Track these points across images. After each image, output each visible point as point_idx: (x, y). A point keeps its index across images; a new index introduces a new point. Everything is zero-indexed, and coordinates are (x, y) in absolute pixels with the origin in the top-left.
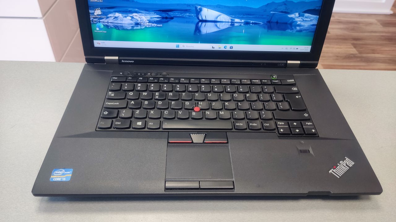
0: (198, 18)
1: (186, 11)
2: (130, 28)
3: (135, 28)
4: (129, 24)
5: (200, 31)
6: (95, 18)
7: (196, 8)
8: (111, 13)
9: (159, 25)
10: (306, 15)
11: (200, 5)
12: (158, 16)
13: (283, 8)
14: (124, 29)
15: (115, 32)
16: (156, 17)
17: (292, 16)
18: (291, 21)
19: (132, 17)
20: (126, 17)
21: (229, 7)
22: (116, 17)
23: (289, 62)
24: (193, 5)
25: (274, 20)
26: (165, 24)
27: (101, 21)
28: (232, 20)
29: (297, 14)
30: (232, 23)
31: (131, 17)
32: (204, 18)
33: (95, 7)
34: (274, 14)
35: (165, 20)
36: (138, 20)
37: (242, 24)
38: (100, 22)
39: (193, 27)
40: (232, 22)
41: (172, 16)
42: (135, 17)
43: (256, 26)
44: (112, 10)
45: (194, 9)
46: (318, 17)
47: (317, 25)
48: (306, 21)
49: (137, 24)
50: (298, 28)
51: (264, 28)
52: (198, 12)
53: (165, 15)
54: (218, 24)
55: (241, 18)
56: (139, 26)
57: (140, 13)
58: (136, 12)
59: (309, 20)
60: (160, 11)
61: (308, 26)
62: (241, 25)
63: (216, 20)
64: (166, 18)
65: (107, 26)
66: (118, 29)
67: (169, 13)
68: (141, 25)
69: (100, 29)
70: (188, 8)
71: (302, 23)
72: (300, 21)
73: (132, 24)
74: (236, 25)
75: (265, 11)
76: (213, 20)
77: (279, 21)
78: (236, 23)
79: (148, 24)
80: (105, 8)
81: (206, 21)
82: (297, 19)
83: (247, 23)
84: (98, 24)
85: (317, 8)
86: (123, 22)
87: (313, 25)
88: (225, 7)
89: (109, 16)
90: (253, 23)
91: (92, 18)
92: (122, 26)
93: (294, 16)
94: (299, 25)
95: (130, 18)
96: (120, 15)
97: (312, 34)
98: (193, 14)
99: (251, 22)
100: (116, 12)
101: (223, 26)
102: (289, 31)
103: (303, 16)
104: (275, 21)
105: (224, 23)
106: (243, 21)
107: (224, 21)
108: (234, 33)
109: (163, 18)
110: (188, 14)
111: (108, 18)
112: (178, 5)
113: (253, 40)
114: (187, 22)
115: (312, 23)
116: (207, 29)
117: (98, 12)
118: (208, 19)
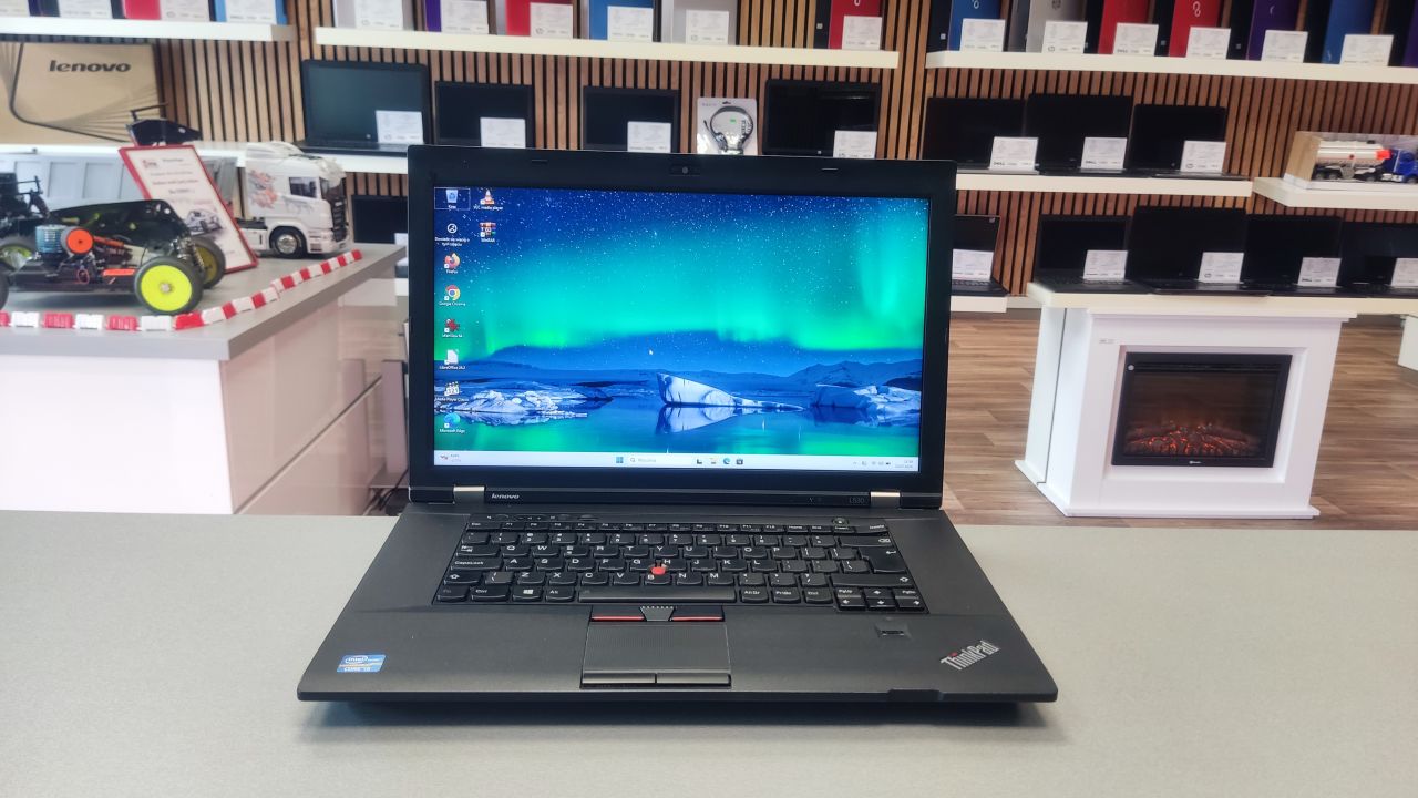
0: (664, 399)
1: (639, 384)
2: (517, 422)
3: (528, 421)
4: (515, 414)
5: (668, 426)
6: (443, 403)
7: (659, 378)
8: (479, 391)
9: (580, 415)
10: (894, 390)
11: (668, 373)
12: (578, 395)
13: (841, 376)
14: (503, 424)
15: (484, 432)
16: (574, 397)
17: (863, 392)
18: (862, 402)
19: (524, 399)
20: (510, 399)
21: (728, 376)
22: (489, 400)
23: (873, 494)
24: (652, 373)
25: (826, 401)
26: (593, 413)
27: (456, 408)
28: (735, 401)
29: (874, 389)
30: (738, 409)
31: (521, 398)
32: (677, 399)
33: (448, 379)
34: (824, 388)
35: (592, 404)
36: (535, 405)
37: (759, 411)
38: (453, 410)
39: (653, 417)
40: (736, 406)
41: (609, 395)
42: (529, 399)
43: (789, 413)
44: (482, 386)
45: (656, 379)
46: (919, 393)
47: (920, 411)
48: (895, 402)
49: (533, 413)
50: (881, 418)
51: (807, 417)
52: (664, 386)
53: (592, 393)
54: (708, 411)
55: (755, 398)
56: (537, 417)
57: (540, 389)
58: (533, 389)
59: (901, 400)
60: (584, 384)
61: (903, 413)
62: (755, 412)
63: (702, 402)
64: (596, 399)
65: (468, 419)
66: (492, 425)
67: (603, 389)
68: (541, 415)
69: (452, 425)
70: (642, 378)
71: (888, 408)
72: (882, 403)
73: (522, 414)
74: (745, 411)
75: (805, 382)
76: (697, 401)
77: (837, 404)
78: (746, 407)
79: (556, 412)
80: (469, 381)
81: (681, 405)
82: (875, 400)
83: (768, 408)
84: (450, 415)
85: (913, 376)
86: (504, 410)
87: (912, 411)
88: (720, 374)
89: (475, 397)
90: (781, 408)
91: (439, 403)
92: (501, 419)
93: (868, 391)
94: (882, 412)
95: (519, 401)
96: (499, 394)
97: (916, 430)
98: (653, 389)
99: (778, 405)
100: (489, 388)
101: (717, 415)
102: (862, 423)
103: (887, 392)
104: (830, 403)
105: (720, 408)
106: (759, 403)
107: (720, 404)
108: (743, 431)
109: (589, 399)
110: (642, 391)
111: (472, 401)
112: (622, 371)
113: (787, 445)
114: (641, 407)
115: (909, 408)
116: (683, 421)
117: (452, 390)
118: (686, 400)
